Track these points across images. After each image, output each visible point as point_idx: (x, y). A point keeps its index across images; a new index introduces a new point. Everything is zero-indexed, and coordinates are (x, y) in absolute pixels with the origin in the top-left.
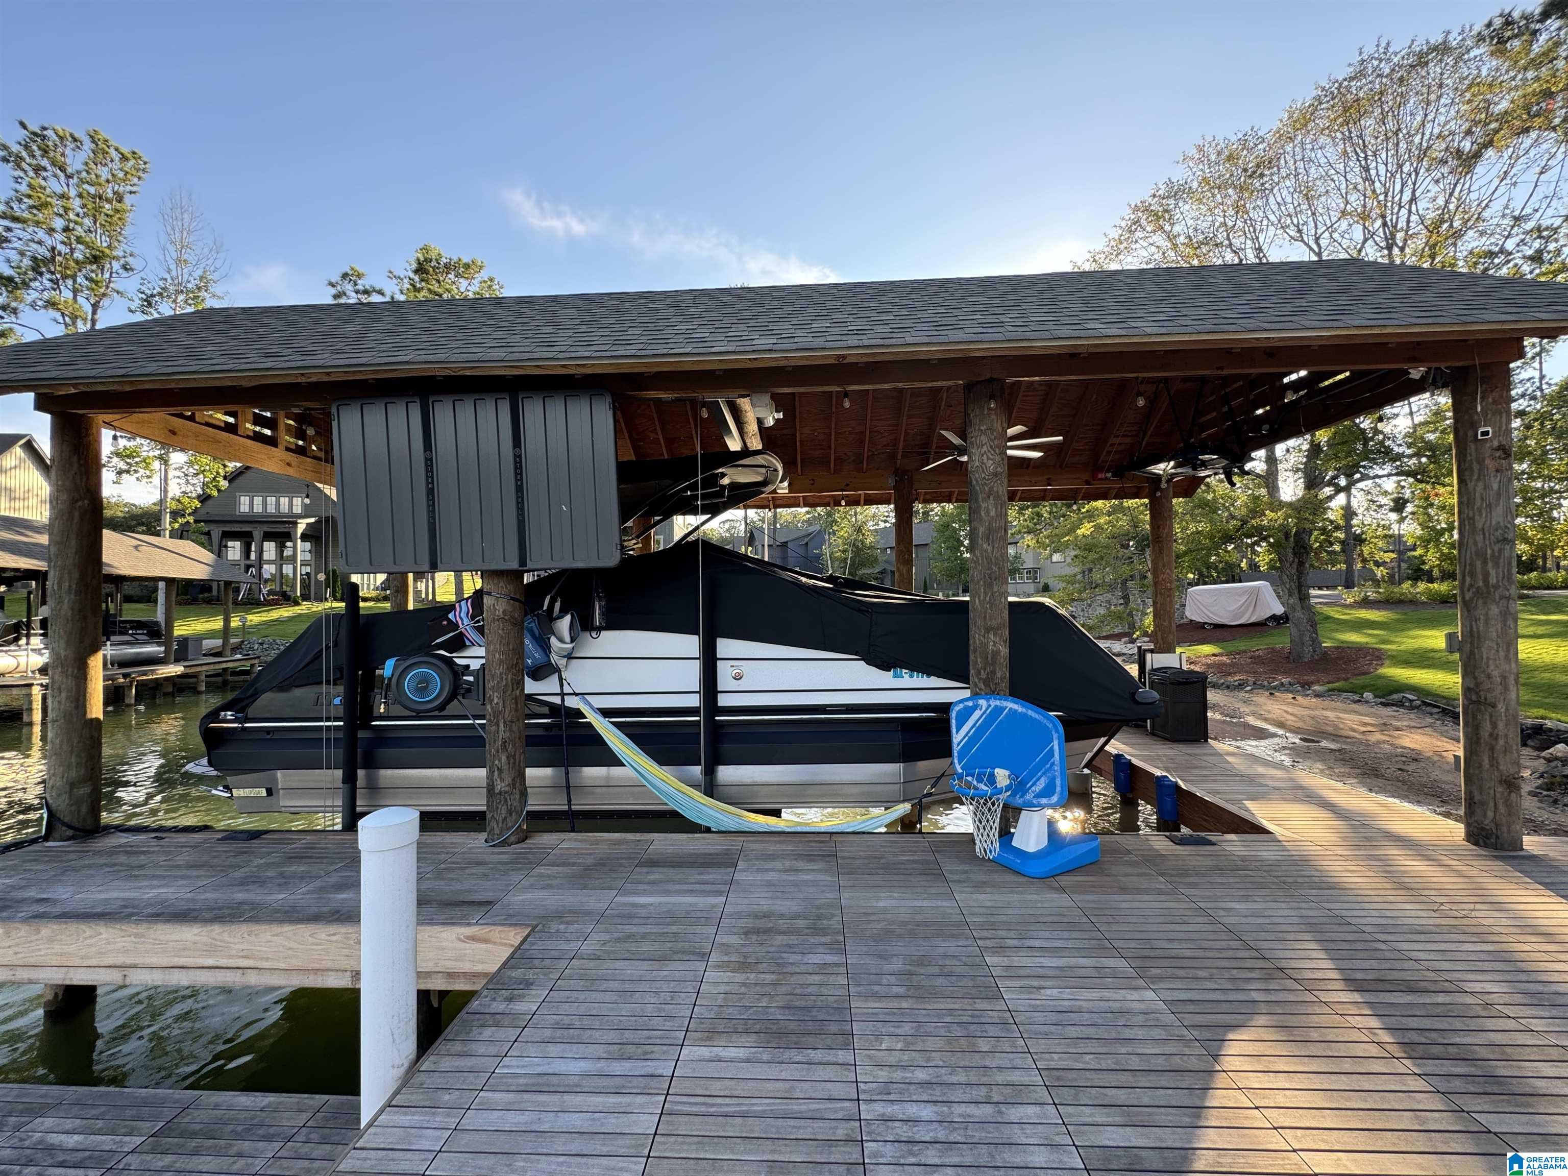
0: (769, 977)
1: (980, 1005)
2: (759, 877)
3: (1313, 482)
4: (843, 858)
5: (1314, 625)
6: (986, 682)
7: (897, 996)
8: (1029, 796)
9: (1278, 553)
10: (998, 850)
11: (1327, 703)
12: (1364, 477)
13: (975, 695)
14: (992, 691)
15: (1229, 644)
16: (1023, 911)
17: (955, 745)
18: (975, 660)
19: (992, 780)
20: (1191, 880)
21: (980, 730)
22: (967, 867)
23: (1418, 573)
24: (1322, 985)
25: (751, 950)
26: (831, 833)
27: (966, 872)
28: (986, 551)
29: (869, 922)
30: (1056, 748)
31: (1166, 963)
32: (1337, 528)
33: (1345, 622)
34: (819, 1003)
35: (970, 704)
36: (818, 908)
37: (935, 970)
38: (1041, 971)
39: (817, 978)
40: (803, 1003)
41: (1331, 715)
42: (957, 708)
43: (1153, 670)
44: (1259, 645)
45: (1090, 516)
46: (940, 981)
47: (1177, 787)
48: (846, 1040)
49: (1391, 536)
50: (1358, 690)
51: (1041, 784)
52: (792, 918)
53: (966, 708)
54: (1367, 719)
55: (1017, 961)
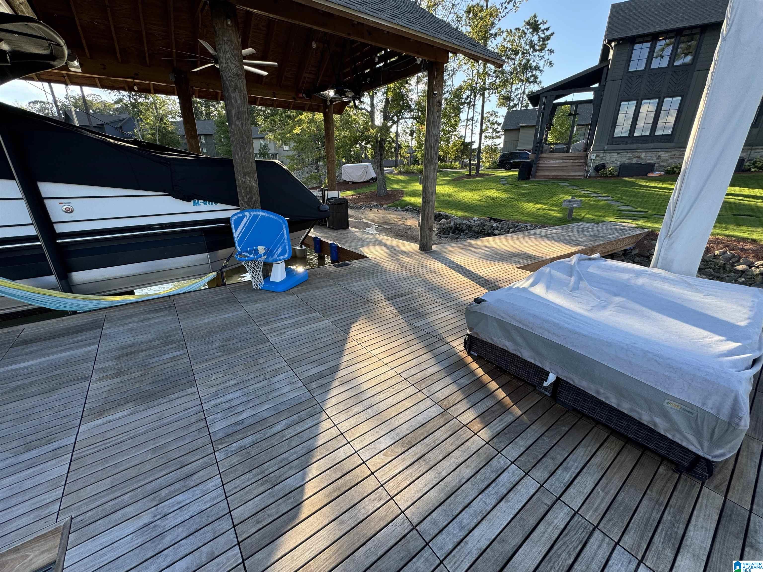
0: (138, 374)
1: (259, 347)
2: (122, 328)
3: (386, 118)
4: (178, 306)
5: (385, 181)
6: (248, 203)
7: (218, 357)
8: (275, 257)
9: (374, 150)
10: (263, 284)
11: (388, 212)
12: (403, 118)
13: (243, 210)
14: (251, 207)
15: (357, 190)
16: (276, 306)
17: (236, 238)
18: (241, 192)
19: (257, 251)
20: (342, 279)
21: (247, 229)
22: (249, 295)
23: (416, 162)
24: (380, 302)
25: (122, 365)
26: (170, 296)
27: (249, 297)
28: (238, 126)
29: (199, 331)
30: (285, 232)
31: (333, 309)
32: (393, 141)
33: (394, 180)
34: (174, 374)
35: (241, 215)
36: (166, 333)
37: (237, 340)
38: (286, 326)
39: (170, 364)
40: (163, 378)
41: (388, 216)
42: (234, 218)
43: (328, 199)
44: (367, 190)
45: (299, 123)
46: (240, 344)
47: (337, 246)
48: (193, 383)
49: (409, 147)
50: (396, 206)
51: (280, 250)
52: (149, 342)
53: (239, 217)
54: (399, 217)
55: (274, 326)
